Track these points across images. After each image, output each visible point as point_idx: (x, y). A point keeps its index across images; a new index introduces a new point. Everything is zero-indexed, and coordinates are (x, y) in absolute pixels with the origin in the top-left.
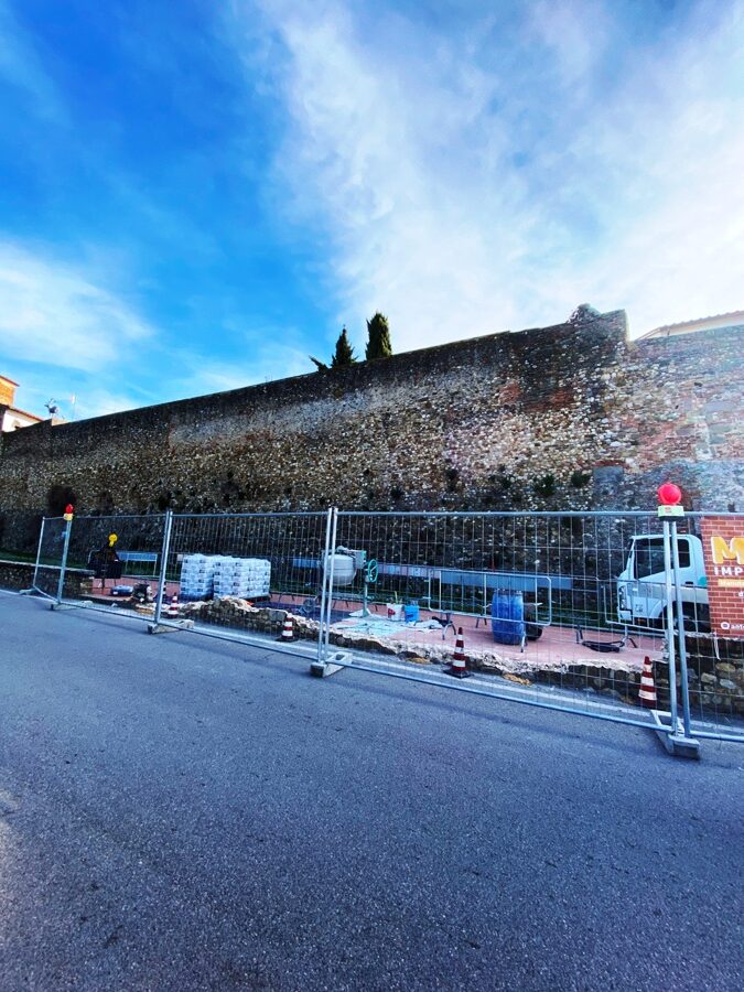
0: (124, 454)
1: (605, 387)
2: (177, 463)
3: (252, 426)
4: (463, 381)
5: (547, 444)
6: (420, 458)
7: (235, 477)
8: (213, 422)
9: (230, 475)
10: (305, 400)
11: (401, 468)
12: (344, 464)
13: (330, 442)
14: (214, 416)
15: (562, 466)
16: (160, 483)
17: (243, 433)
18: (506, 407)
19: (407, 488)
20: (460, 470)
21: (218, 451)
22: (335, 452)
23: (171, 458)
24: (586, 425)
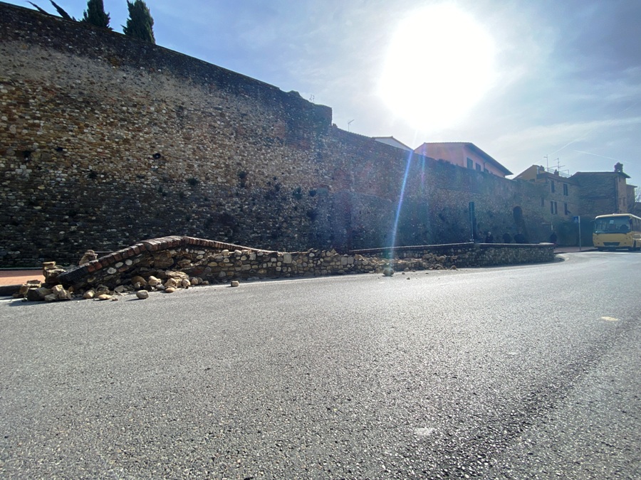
15: (304, 183)
18: (278, 138)
19: (204, 178)
20: (248, 173)
24: (316, 163)
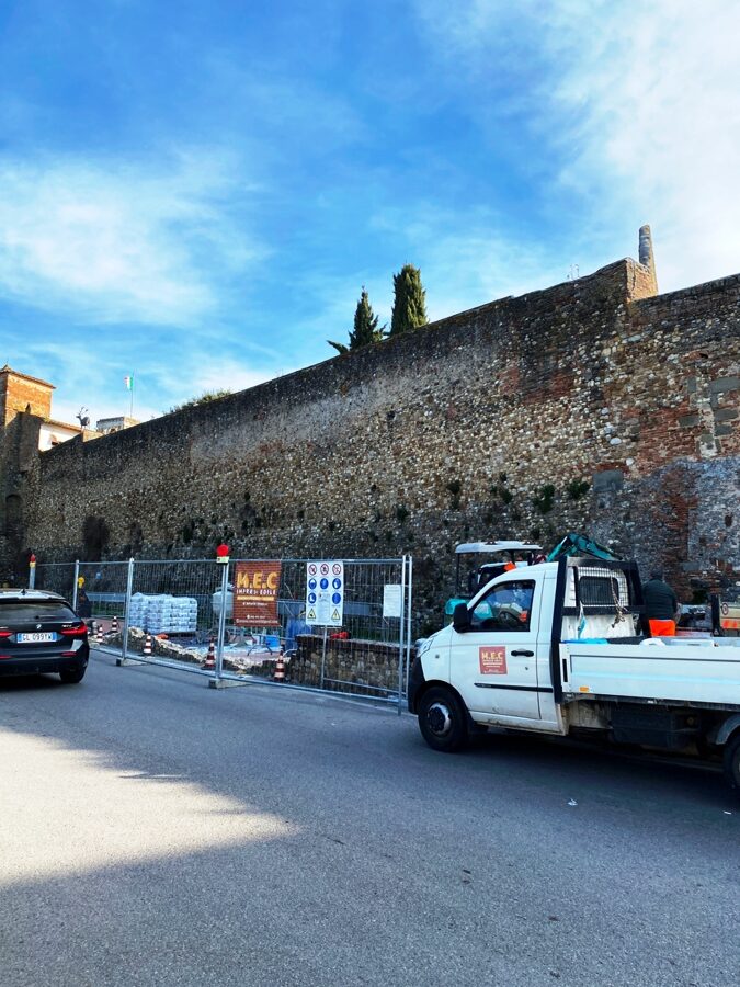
0: (150, 475)
1: (605, 366)
2: (199, 484)
3: (265, 434)
4: (464, 367)
5: (547, 443)
6: (424, 467)
7: (252, 500)
8: (230, 432)
9: (247, 497)
10: (313, 399)
11: (406, 481)
12: (352, 478)
13: (338, 451)
14: (231, 423)
15: (562, 473)
16: (184, 509)
17: (257, 444)
18: (506, 398)
19: (413, 506)
20: (463, 481)
21: (235, 468)
22: (343, 464)
23: (193, 478)
